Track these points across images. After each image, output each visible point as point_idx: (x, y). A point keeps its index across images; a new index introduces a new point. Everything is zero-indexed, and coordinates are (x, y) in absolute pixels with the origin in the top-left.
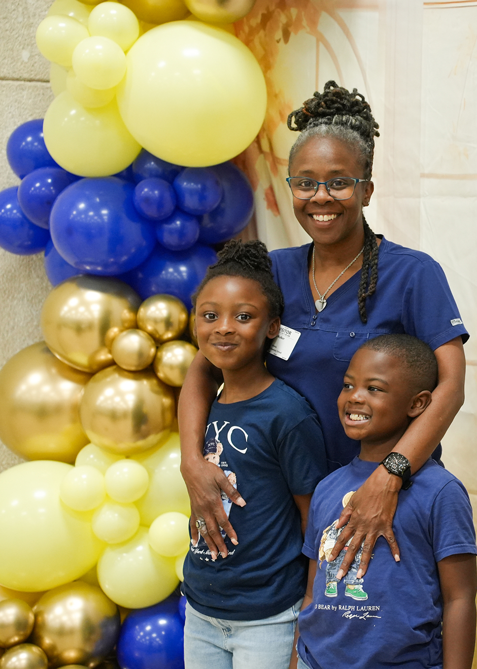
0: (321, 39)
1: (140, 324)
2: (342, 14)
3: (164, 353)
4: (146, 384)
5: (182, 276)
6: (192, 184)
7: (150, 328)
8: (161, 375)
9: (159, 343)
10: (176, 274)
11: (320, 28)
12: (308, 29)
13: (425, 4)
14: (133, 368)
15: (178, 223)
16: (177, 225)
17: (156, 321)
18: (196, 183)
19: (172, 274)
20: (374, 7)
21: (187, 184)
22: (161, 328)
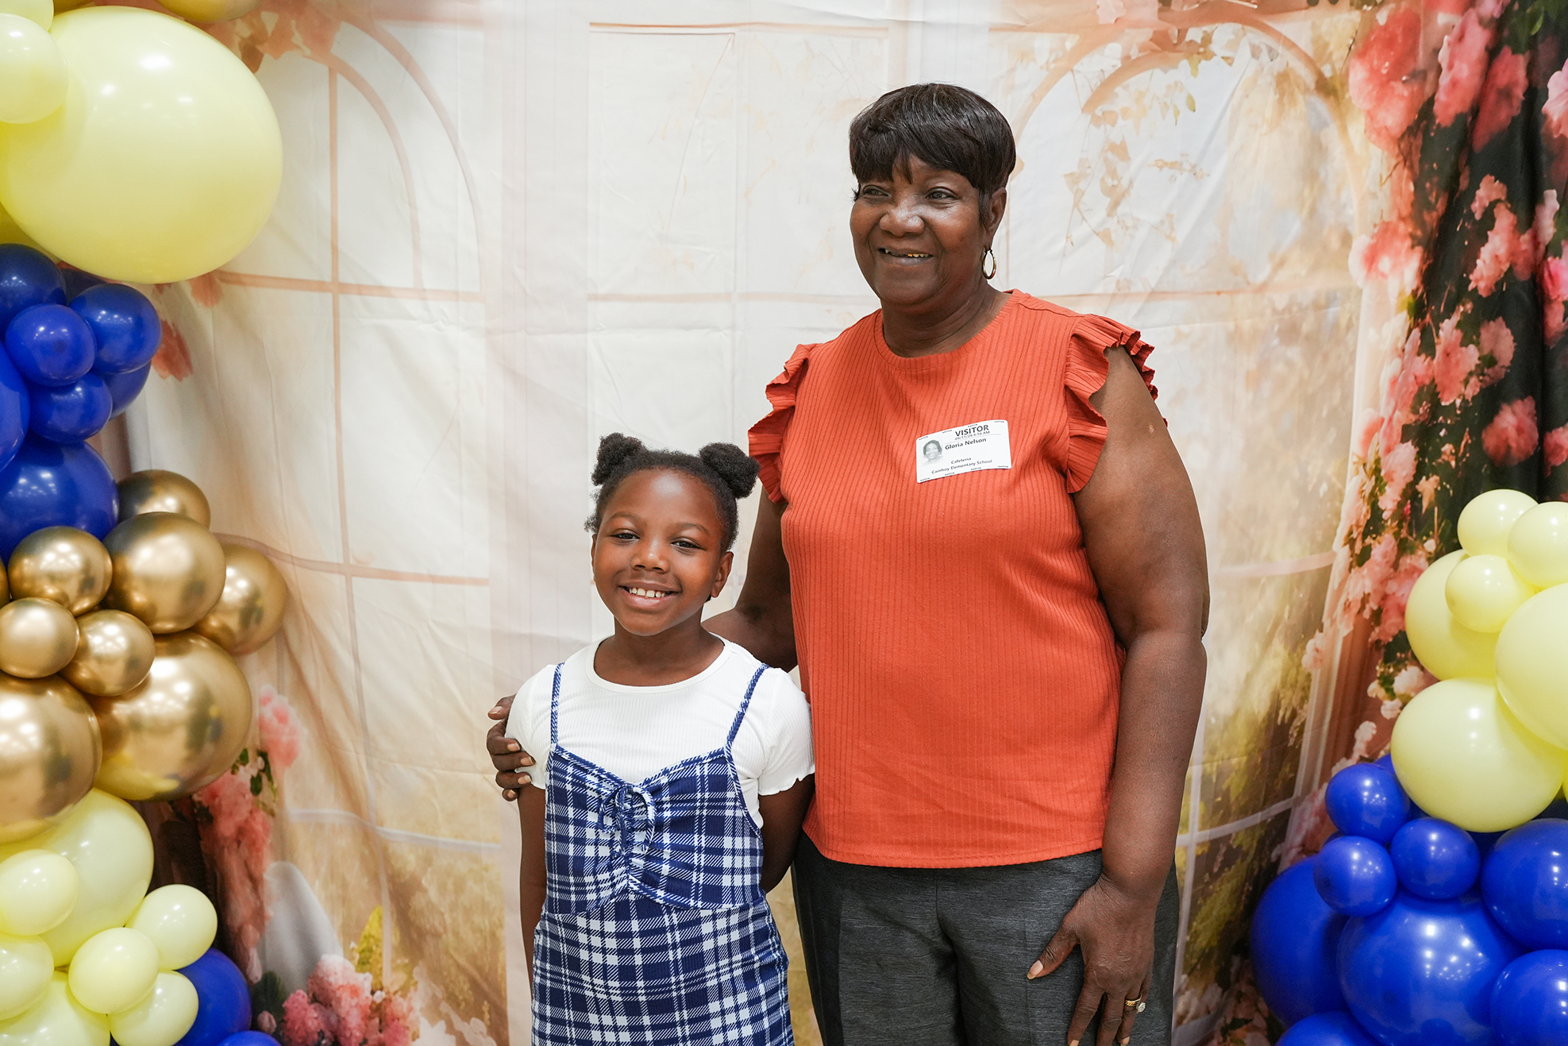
0: (338, 68)
1: (26, 585)
2: (394, 30)
3: (89, 636)
4: (54, 700)
5: (47, 489)
6: (116, 316)
7: (51, 591)
8: (84, 674)
9: (78, 617)
10: (35, 488)
11: (336, 50)
12: (308, 52)
13: (592, 24)
14: (31, 674)
15: (79, 389)
16: (77, 393)
17: (53, 578)
18: (123, 314)
19: (26, 488)
20: (474, 22)
21: (104, 317)
22: (72, 588)
